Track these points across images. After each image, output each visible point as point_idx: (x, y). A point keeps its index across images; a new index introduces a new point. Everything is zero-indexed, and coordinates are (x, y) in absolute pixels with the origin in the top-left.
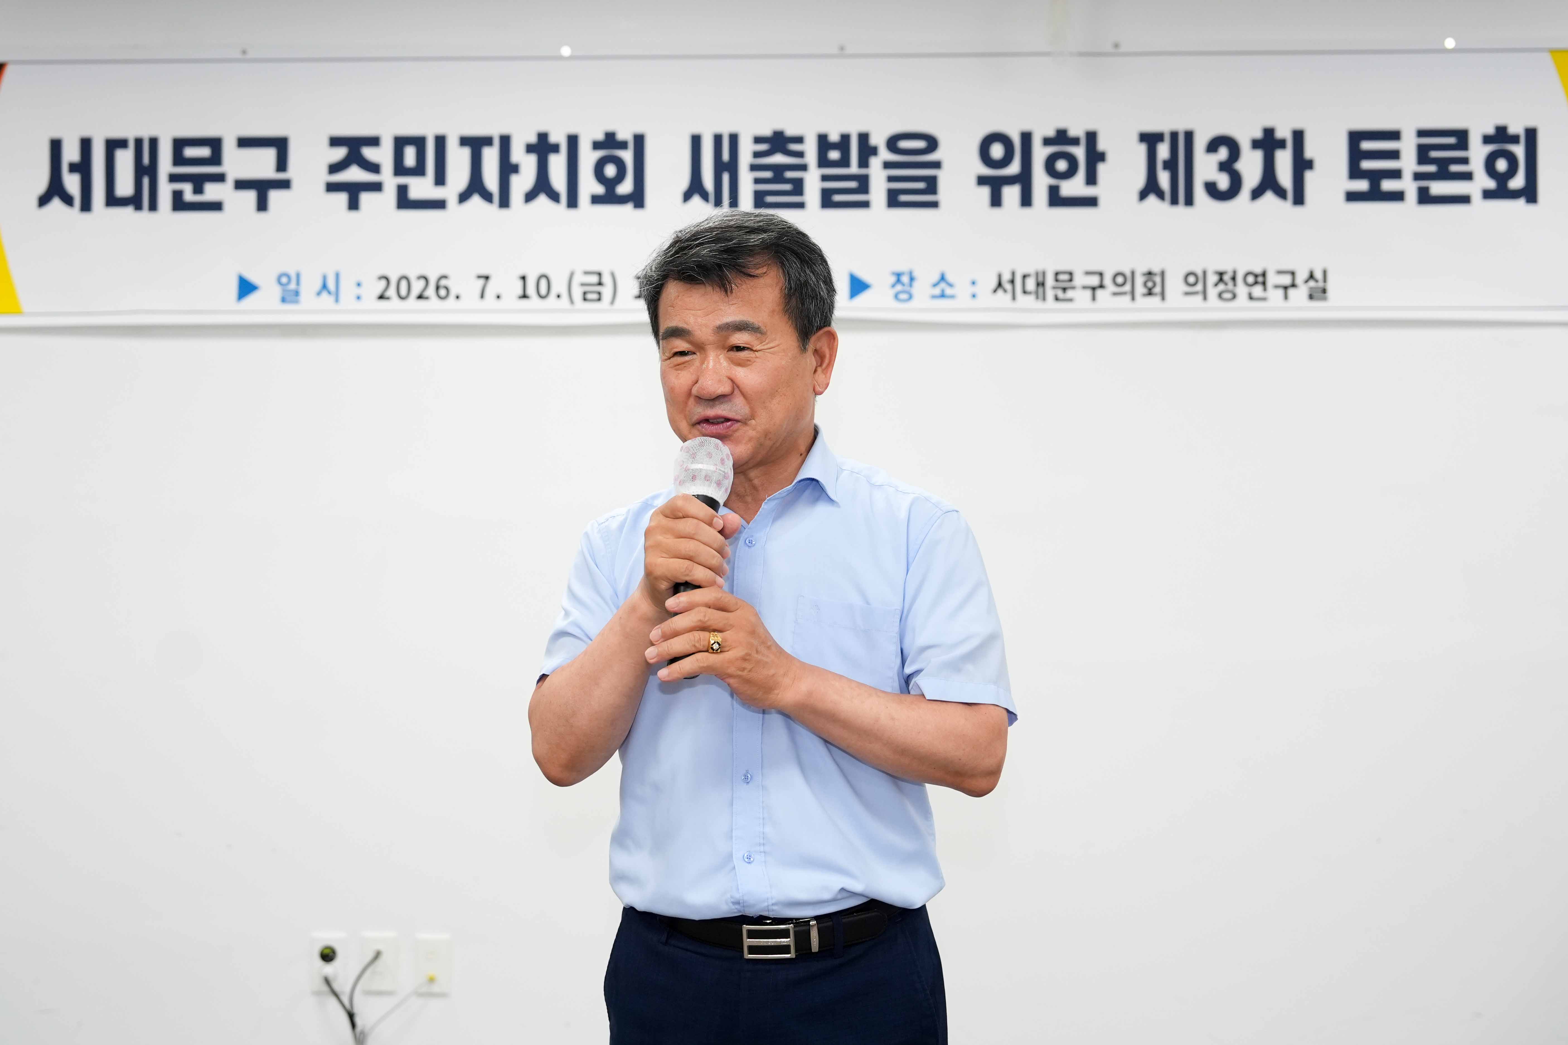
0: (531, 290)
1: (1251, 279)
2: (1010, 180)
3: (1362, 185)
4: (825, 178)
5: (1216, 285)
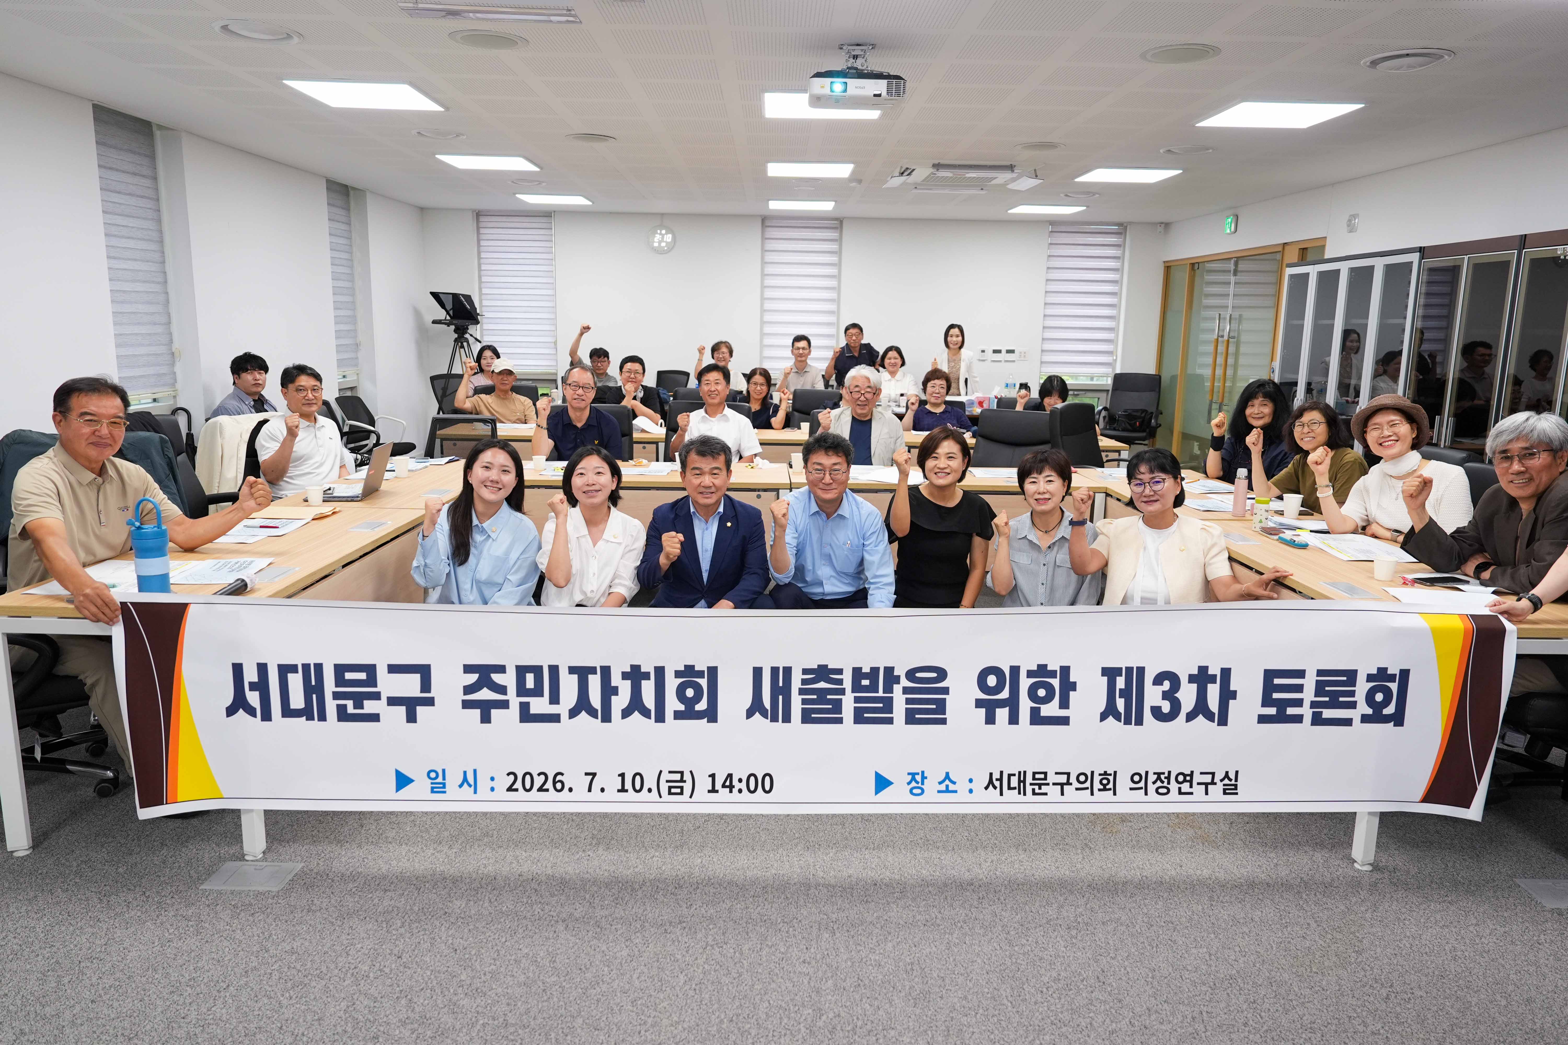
0: (628, 785)
1: (1181, 778)
2: (1002, 704)
3: (1272, 711)
4: (857, 700)
5: (1154, 783)
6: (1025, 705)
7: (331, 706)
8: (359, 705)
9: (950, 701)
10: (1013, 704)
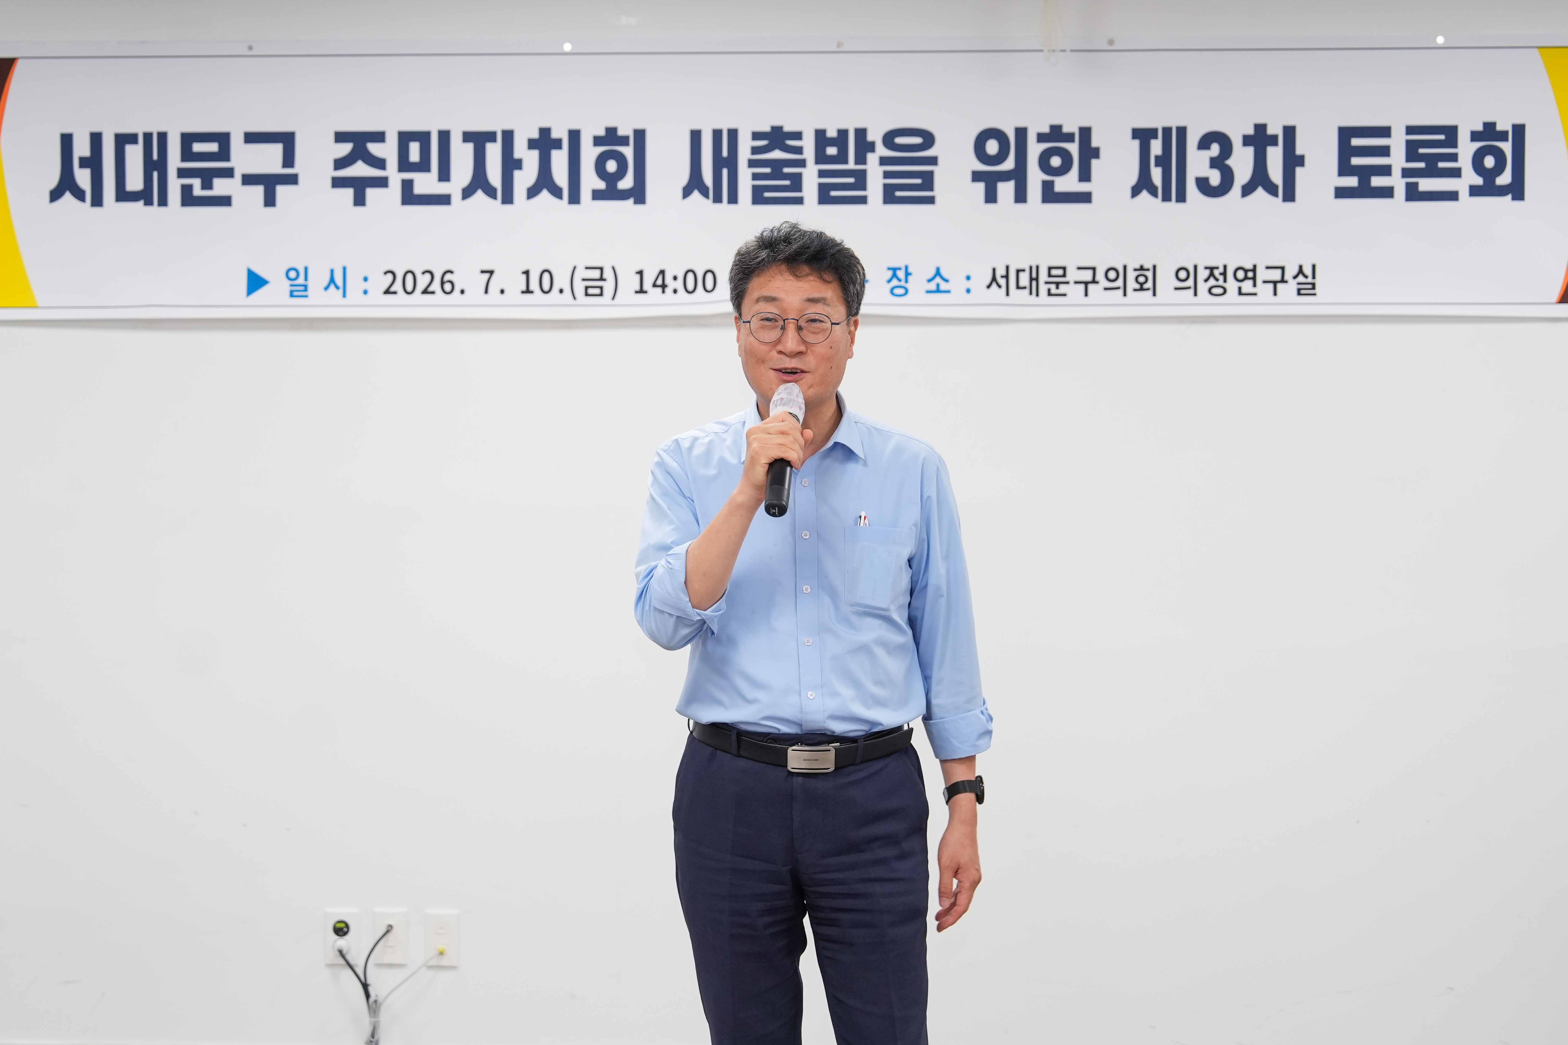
0: (534, 285)
1: (1241, 275)
2: (1005, 176)
3: (1352, 182)
4: (822, 174)
5: (1206, 280)
6: (1035, 177)
7: (174, 185)
8: (207, 185)
9: (939, 173)
10: (1019, 176)
